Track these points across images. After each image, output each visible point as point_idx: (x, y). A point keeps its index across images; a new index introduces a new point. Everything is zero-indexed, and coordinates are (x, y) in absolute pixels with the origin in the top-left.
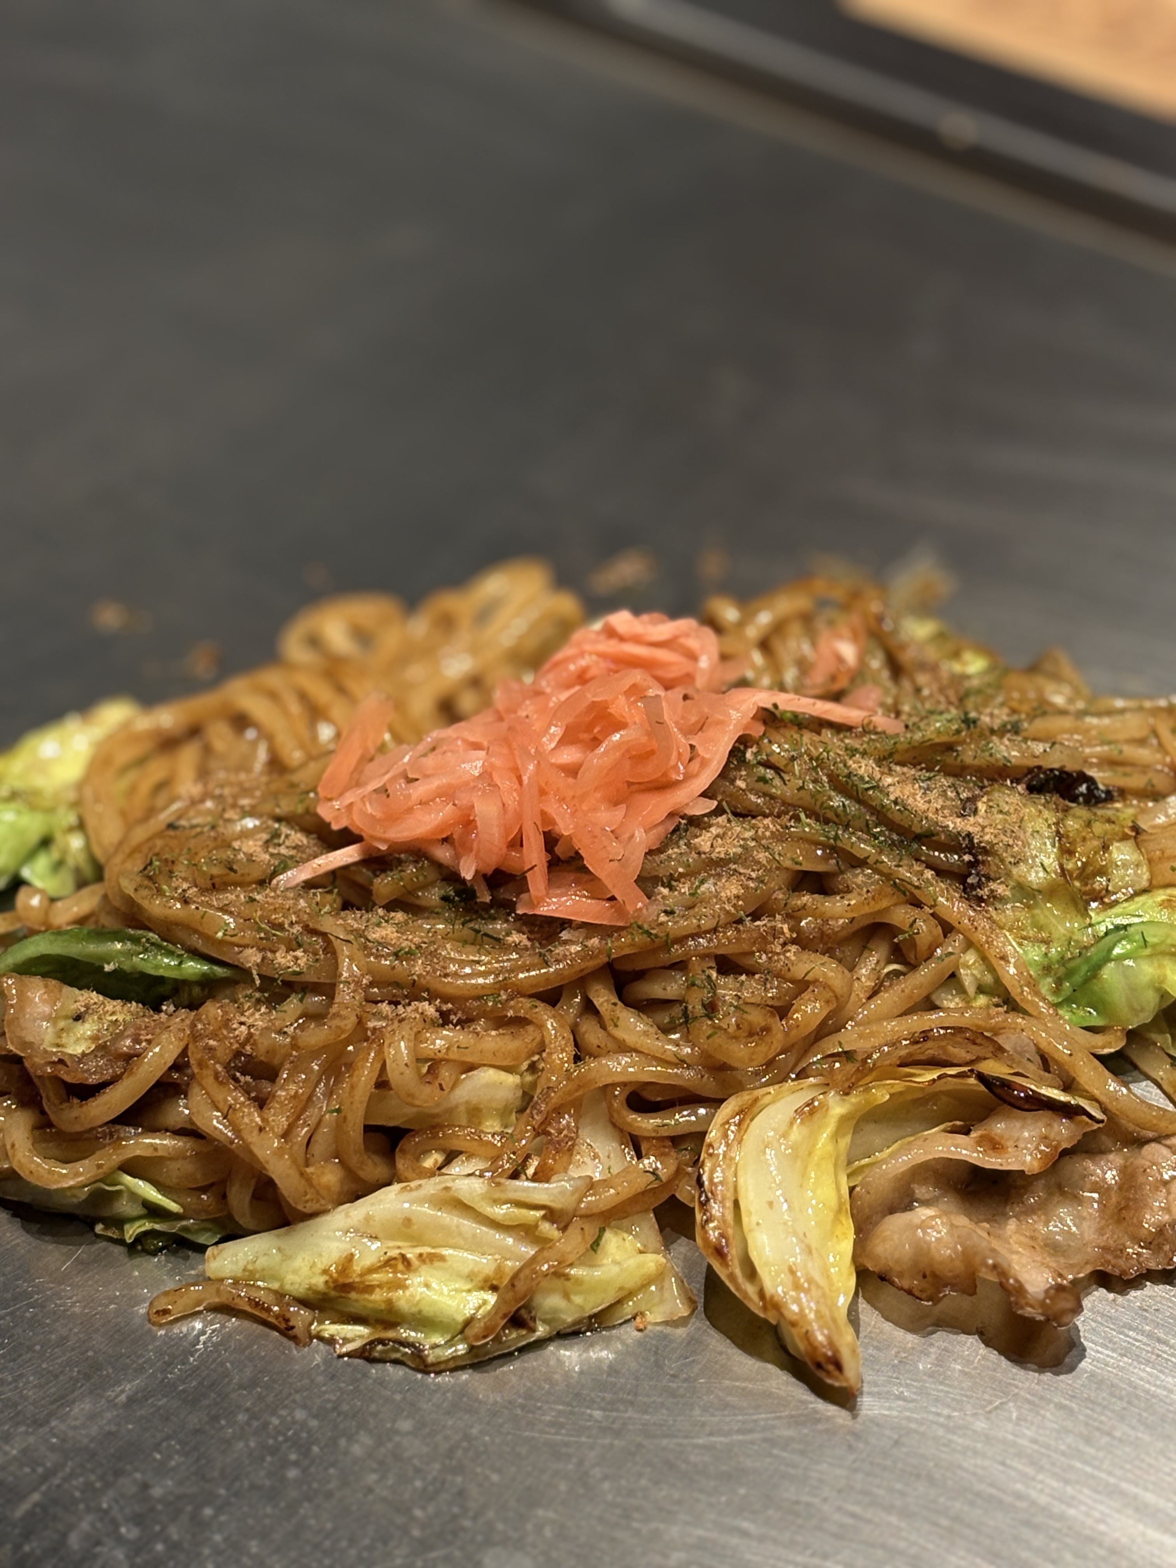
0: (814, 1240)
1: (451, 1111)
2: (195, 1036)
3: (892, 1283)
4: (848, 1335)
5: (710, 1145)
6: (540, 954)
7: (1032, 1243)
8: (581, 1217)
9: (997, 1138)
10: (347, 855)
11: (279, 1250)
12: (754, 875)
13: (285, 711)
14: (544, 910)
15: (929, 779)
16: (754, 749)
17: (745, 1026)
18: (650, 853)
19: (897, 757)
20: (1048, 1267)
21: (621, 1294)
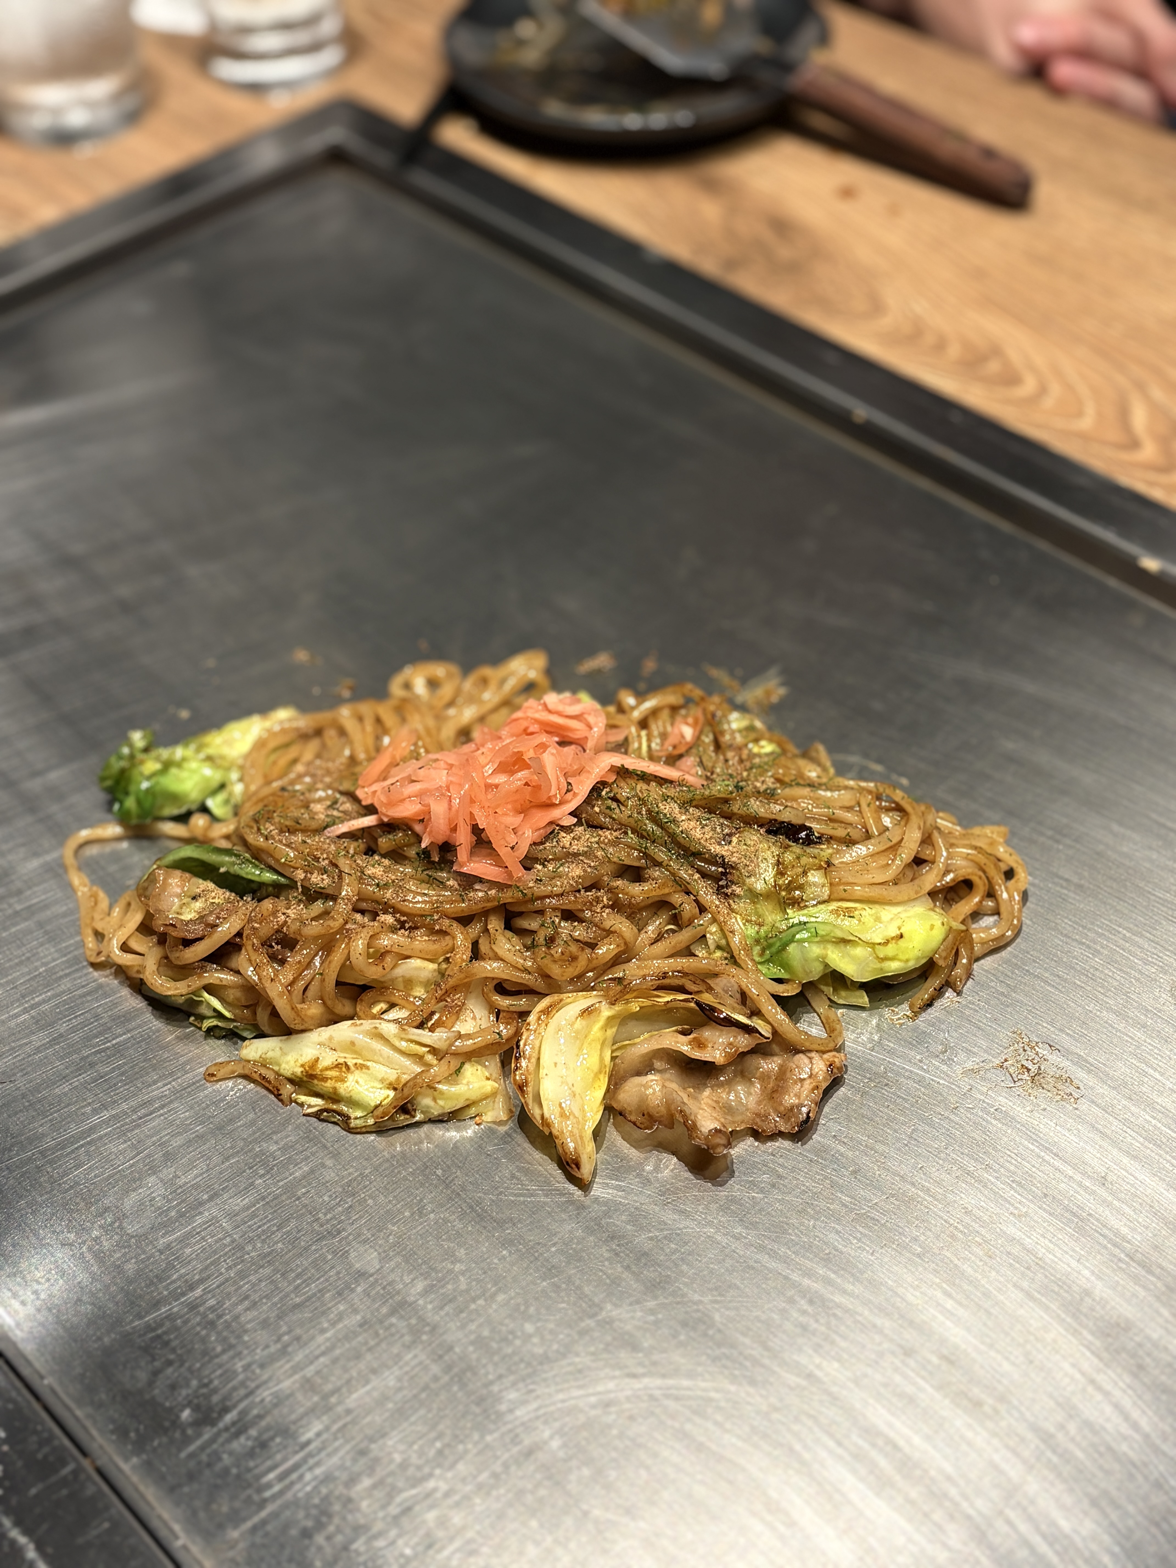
0: (577, 1089)
1: (393, 980)
2: (250, 920)
3: (625, 1117)
4: (590, 1146)
5: (529, 1024)
6: (461, 895)
7: (714, 1105)
8: (451, 1054)
9: (703, 1041)
10: (369, 821)
11: (281, 1048)
12: (592, 864)
13: (363, 730)
14: (465, 870)
15: (708, 819)
16: (608, 790)
17: (567, 954)
18: (535, 844)
19: (694, 803)
20: (719, 1121)
21: (468, 1103)
